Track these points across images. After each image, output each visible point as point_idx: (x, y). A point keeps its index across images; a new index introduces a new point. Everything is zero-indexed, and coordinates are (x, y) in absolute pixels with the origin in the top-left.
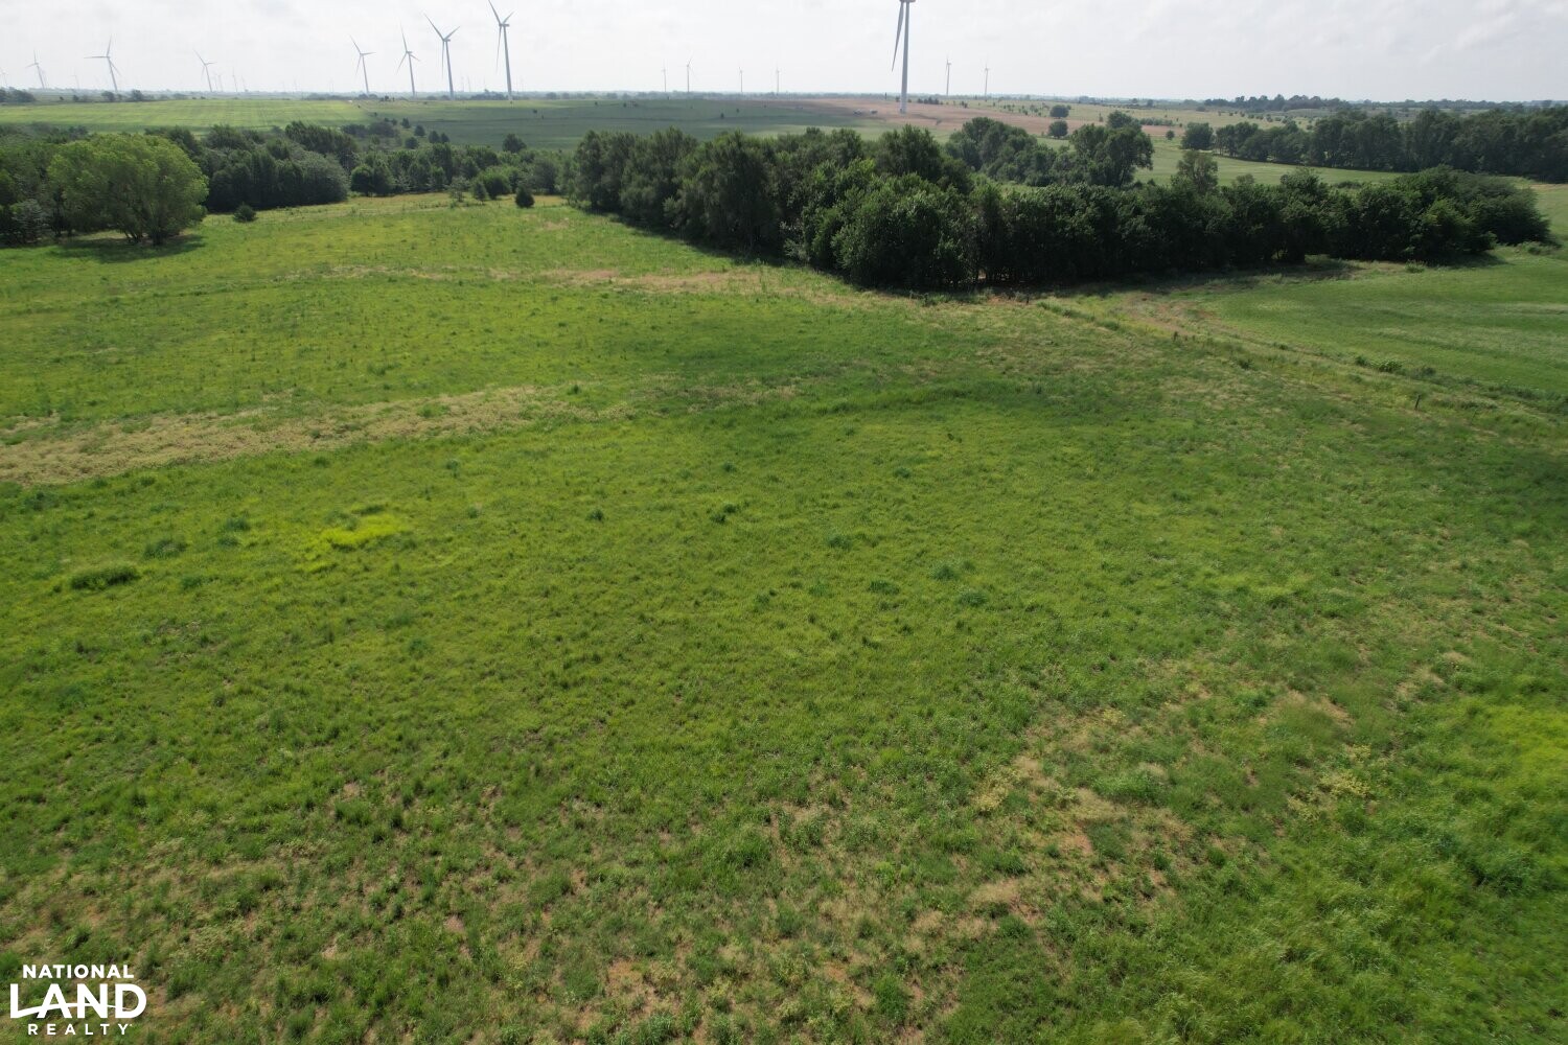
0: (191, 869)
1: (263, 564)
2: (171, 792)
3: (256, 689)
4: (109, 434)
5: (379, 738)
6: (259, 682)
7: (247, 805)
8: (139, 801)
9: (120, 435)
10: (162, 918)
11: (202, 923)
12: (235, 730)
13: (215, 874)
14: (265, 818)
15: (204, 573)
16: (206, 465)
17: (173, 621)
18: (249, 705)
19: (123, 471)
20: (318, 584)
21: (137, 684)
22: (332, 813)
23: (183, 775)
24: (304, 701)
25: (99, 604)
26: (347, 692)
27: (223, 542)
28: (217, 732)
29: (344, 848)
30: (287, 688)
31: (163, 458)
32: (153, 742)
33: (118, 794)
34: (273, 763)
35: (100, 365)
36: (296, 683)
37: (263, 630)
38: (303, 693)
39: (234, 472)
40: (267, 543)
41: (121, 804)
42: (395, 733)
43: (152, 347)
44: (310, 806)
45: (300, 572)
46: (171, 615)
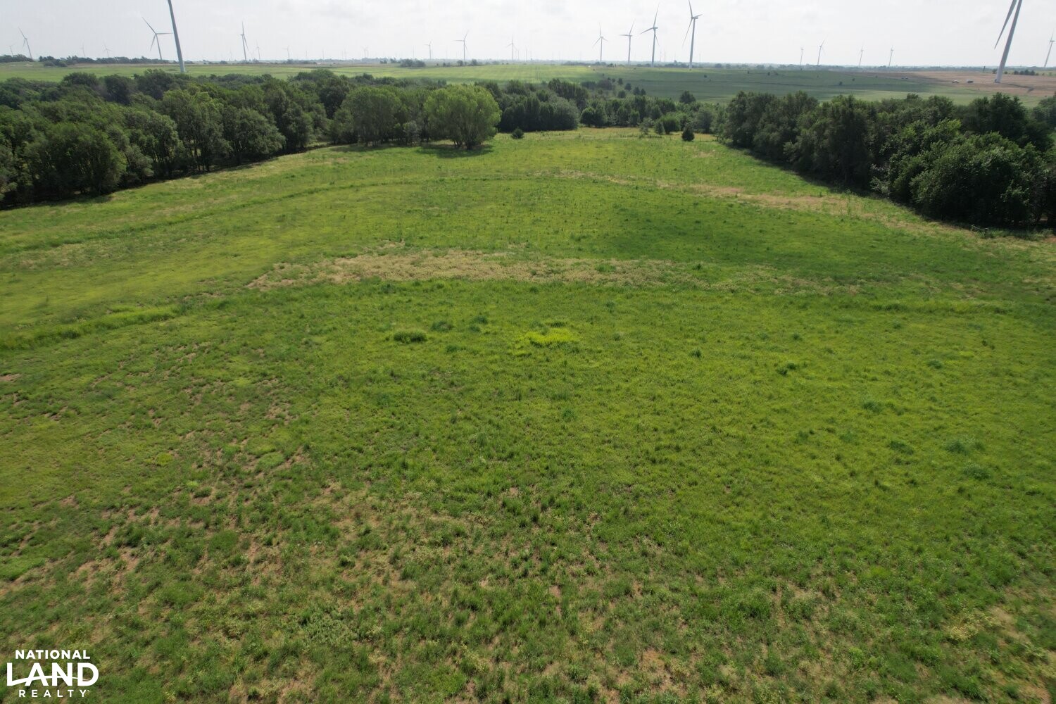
0: (423, 511)
1: (491, 345)
2: (420, 465)
3: (473, 418)
4: (426, 256)
5: (535, 465)
6: (476, 415)
7: (456, 484)
8: (405, 466)
9: (431, 258)
10: (404, 534)
11: (422, 544)
12: (458, 439)
13: (434, 518)
14: (465, 495)
15: (460, 345)
16: (471, 282)
17: (439, 369)
18: (468, 426)
19: (429, 278)
20: (519, 363)
21: (415, 401)
22: (501, 502)
23: (428, 457)
24: (498, 432)
25: (405, 352)
26: (523, 432)
27: (472, 328)
28: (449, 438)
29: (503, 526)
30: (490, 422)
31: (449, 274)
32: (417, 435)
33: (396, 459)
34: (474, 464)
35: (429, 216)
36: (495, 419)
37: (484, 384)
38: (498, 427)
39: (485, 288)
40: (496, 334)
41: (396, 465)
42: (545, 465)
43: (456, 209)
44: (489, 494)
45: (509, 354)
46: (438, 365)
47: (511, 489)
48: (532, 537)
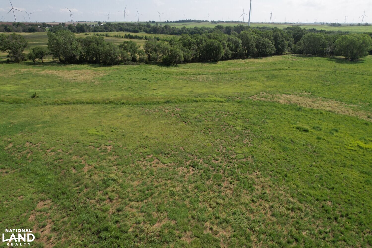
0: (288, 195)
1: (337, 141)
2: (292, 178)
3: (320, 167)
4: (319, 100)
5: (343, 197)
7: (304, 190)
8: (286, 176)
9: (321, 101)
10: (278, 200)
11: (283, 206)
12: (311, 173)
13: (291, 199)
14: (307, 196)
15: (323, 137)
16: (336, 114)
18: (317, 170)
19: (317, 109)
20: (348, 152)
21: (297, 153)
22: (321, 205)
23: (296, 176)
24: (329, 177)
25: (299, 134)
26: (341, 181)
27: (330, 132)
28: (307, 172)
30: (327, 172)
31: (327, 109)
32: (294, 166)
33: (283, 172)
34: (315, 185)
35: (324, 85)
36: (330, 172)
37: (329, 156)
38: (330, 175)
39: (342, 118)
40: (341, 137)
41: (283, 174)
42: (348, 198)
43: (337, 84)
44: (317, 200)
45: (345, 147)
46: (311, 143)
47: (328, 202)
48: (332, 225)
